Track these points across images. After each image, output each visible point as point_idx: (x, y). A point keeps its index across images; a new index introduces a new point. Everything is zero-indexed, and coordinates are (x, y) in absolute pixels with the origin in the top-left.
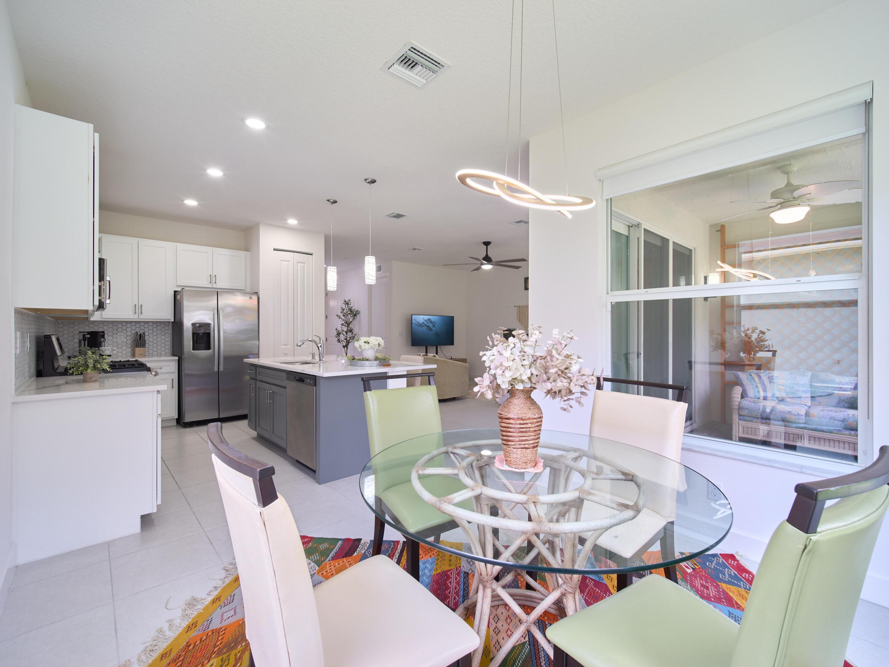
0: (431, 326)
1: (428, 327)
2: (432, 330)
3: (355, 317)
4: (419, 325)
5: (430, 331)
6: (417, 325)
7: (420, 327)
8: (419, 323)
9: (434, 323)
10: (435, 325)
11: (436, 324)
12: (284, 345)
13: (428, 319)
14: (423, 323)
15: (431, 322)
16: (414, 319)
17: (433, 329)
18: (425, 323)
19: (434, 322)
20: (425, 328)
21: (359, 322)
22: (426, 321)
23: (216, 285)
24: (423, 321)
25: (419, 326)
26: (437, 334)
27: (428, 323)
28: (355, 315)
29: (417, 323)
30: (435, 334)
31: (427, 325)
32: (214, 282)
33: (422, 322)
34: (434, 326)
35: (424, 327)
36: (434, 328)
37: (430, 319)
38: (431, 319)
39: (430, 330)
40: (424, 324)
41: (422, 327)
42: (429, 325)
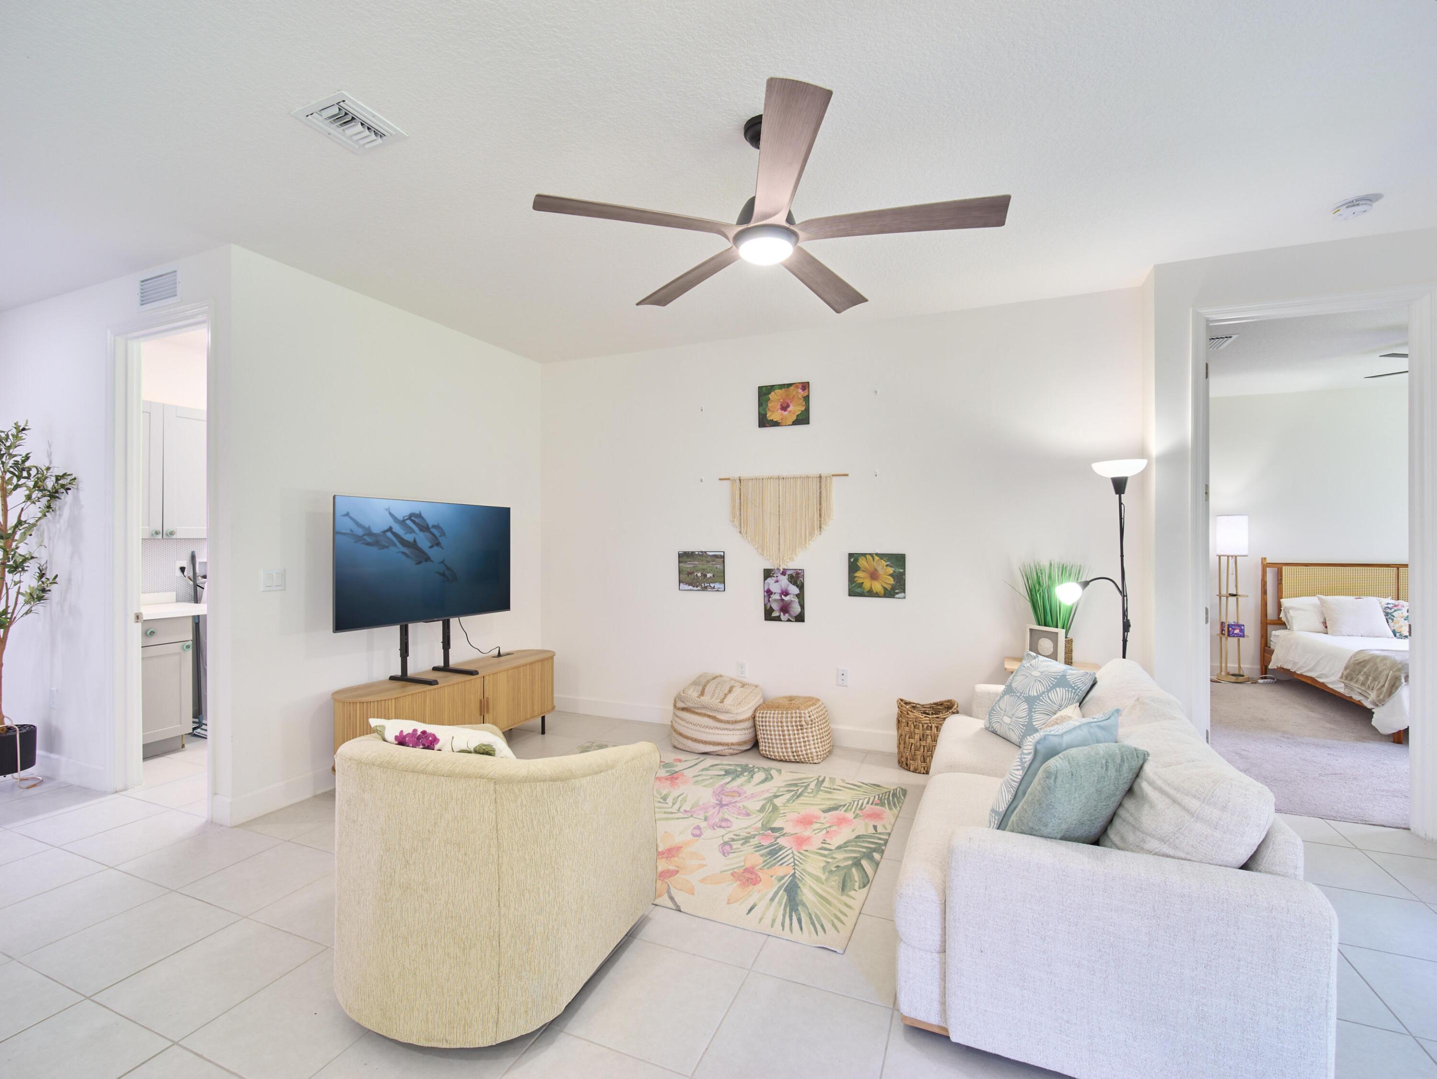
0: (423, 541)
1: (413, 545)
2: (428, 559)
3: (56, 504)
4: (368, 539)
5: (419, 563)
6: (358, 539)
7: (374, 550)
8: (369, 533)
9: (434, 530)
10: (442, 540)
11: (443, 534)
13: (411, 516)
14: (390, 529)
15: (425, 528)
16: (347, 515)
17: (433, 553)
18: (397, 528)
19: (437, 527)
20: (395, 554)
21: (74, 523)
22: (402, 523)
24: (390, 522)
25: (368, 544)
26: (447, 575)
27: (412, 531)
28: (54, 495)
29: (360, 532)
30: (443, 574)
31: (409, 537)
33: (386, 528)
34: (438, 544)
35: (392, 548)
36: (435, 548)
37: (419, 516)
38: (423, 515)
39: (422, 557)
40: (396, 535)
41: (384, 547)
42: (415, 541)
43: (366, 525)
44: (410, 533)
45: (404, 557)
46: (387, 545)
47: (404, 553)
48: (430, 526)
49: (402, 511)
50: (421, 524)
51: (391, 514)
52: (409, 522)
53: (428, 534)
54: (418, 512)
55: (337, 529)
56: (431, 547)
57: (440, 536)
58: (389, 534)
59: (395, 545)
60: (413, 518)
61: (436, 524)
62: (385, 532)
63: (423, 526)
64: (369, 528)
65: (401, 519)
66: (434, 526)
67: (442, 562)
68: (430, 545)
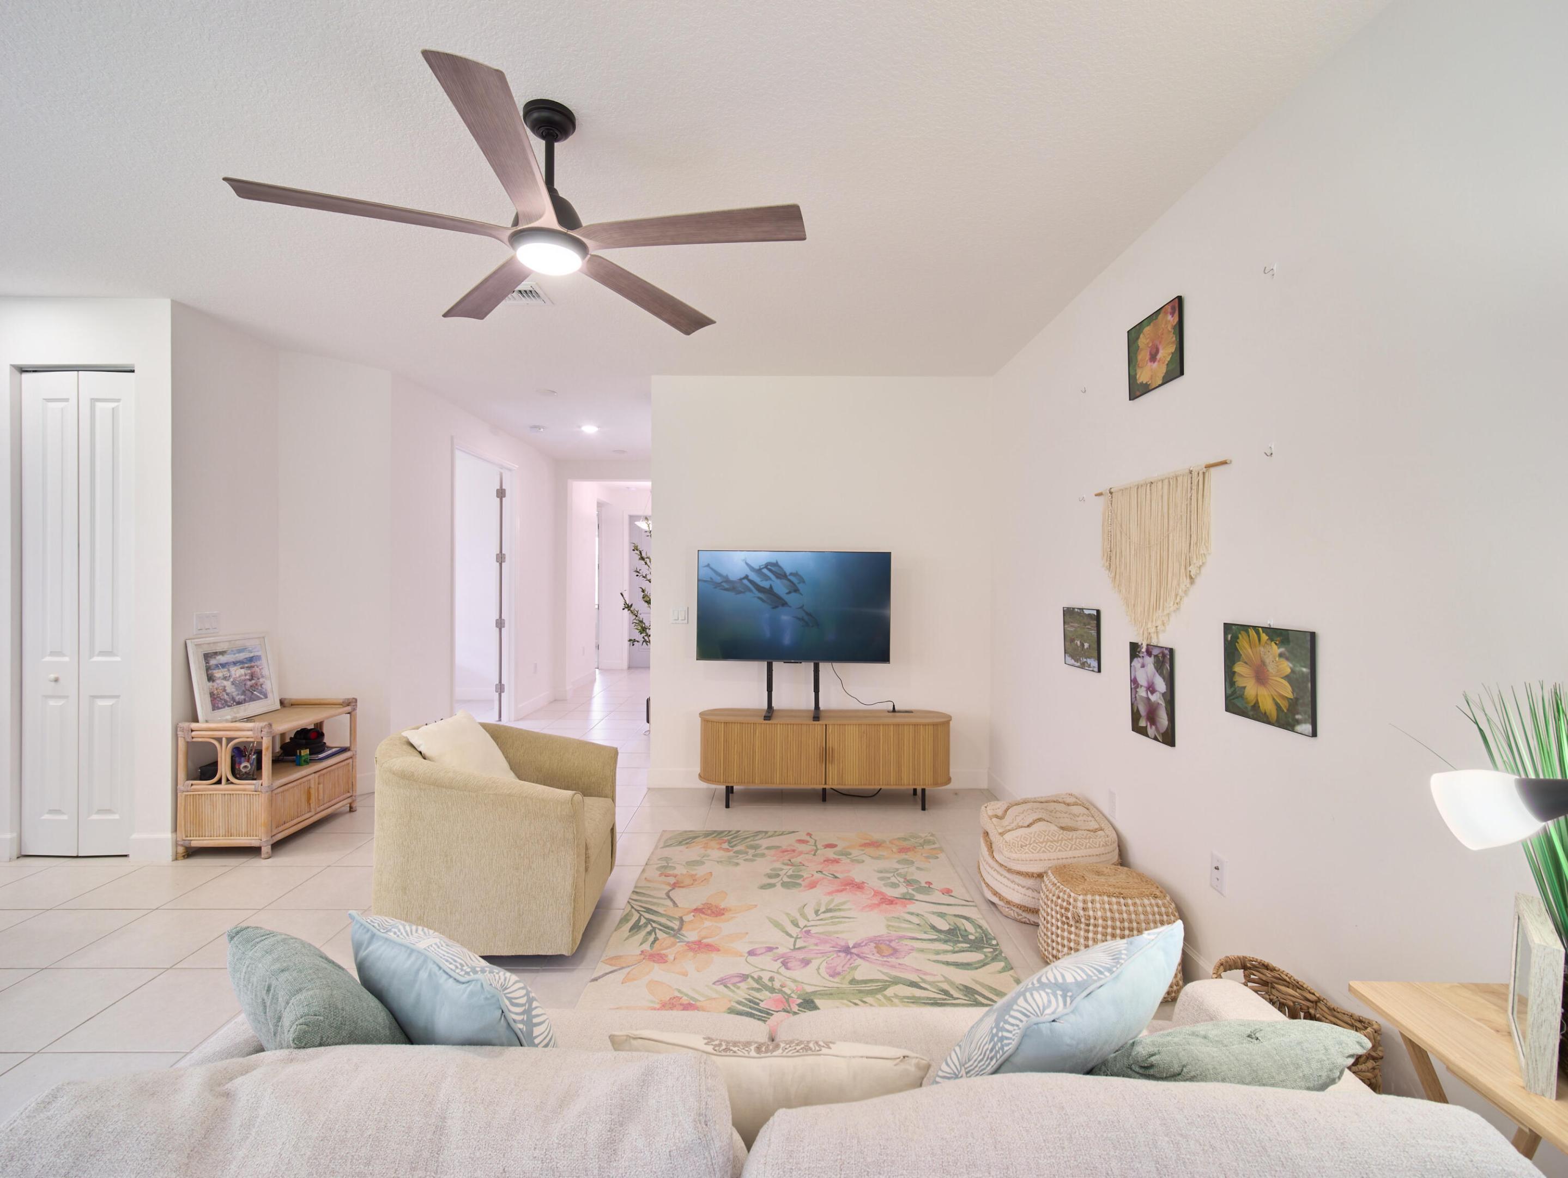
0: (780, 588)
1: (770, 592)
4: (726, 586)
6: (718, 585)
7: (730, 595)
8: (727, 580)
9: (792, 578)
10: (800, 586)
11: (802, 581)
13: (766, 566)
14: (746, 577)
15: (781, 575)
16: (707, 565)
17: (792, 599)
18: (753, 576)
19: (795, 574)
20: (752, 600)
22: (759, 571)
24: (747, 571)
25: (726, 590)
26: (808, 620)
27: (767, 578)
29: (718, 579)
30: (801, 619)
31: (765, 584)
33: (743, 576)
34: (796, 590)
35: (748, 594)
36: (793, 594)
37: (776, 564)
38: (780, 563)
39: (777, 601)
40: (751, 582)
41: (740, 592)
42: (771, 587)
43: (725, 574)
44: (767, 580)
45: (760, 602)
46: (743, 590)
47: (759, 598)
48: (788, 574)
49: (760, 559)
50: (778, 572)
51: (747, 564)
52: (765, 571)
53: (785, 581)
54: (775, 562)
55: (700, 578)
56: (789, 593)
57: (799, 583)
58: (745, 581)
59: (750, 590)
60: (769, 567)
61: (794, 571)
62: (741, 579)
63: (779, 574)
64: (727, 576)
65: (757, 567)
66: (791, 574)
67: (802, 607)
68: (787, 591)
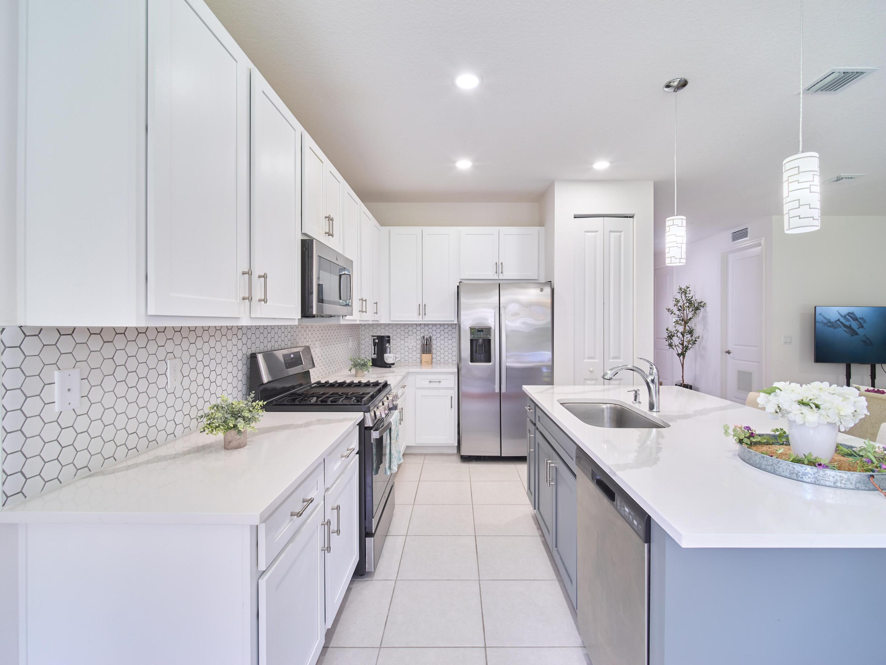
0: (854, 325)
1: (849, 327)
2: (857, 334)
3: (697, 312)
4: (829, 324)
5: (852, 336)
6: (825, 324)
7: (832, 329)
8: (829, 321)
9: (860, 320)
10: (864, 325)
11: (865, 322)
12: (590, 358)
13: (848, 314)
14: (839, 320)
15: (855, 319)
16: (821, 314)
17: (860, 331)
18: (842, 320)
19: (862, 318)
20: (841, 332)
21: (704, 318)
22: (844, 317)
23: (503, 276)
24: (839, 317)
25: (829, 326)
26: (867, 342)
27: (848, 320)
28: (697, 309)
29: (825, 321)
30: (865, 342)
31: (847, 324)
32: (500, 271)
33: (837, 319)
34: (862, 327)
35: (840, 329)
36: (861, 329)
37: (853, 313)
38: (855, 313)
39: (854, 333)
40: (841, 322)
41: (835, 328)
42: (850, 325)
43: (829, 319)
44: (848, 321)
45: (844, 332)
46: (837, 327)
47: (845, 331)
48: (858, 318)
49: (844, 311)
50: (854, 317)
51: (839, 313)
52: (847, 317)
53: (858, 322)
54: (852, 312)
55: (816, 320)
56: (859, 328)
57: (864, 323)
58: (838, 322)
59: (841, 327)
60: (849, 315)
61: (861, 317)
62: (836, 321)
63: (854, 318)
64: (830, 319)
65: (844, 315)
66: (860, 318)
67: (865, 336)
68: (858, 327)
